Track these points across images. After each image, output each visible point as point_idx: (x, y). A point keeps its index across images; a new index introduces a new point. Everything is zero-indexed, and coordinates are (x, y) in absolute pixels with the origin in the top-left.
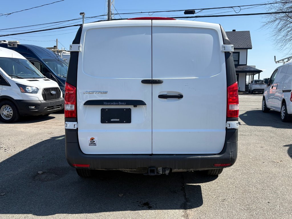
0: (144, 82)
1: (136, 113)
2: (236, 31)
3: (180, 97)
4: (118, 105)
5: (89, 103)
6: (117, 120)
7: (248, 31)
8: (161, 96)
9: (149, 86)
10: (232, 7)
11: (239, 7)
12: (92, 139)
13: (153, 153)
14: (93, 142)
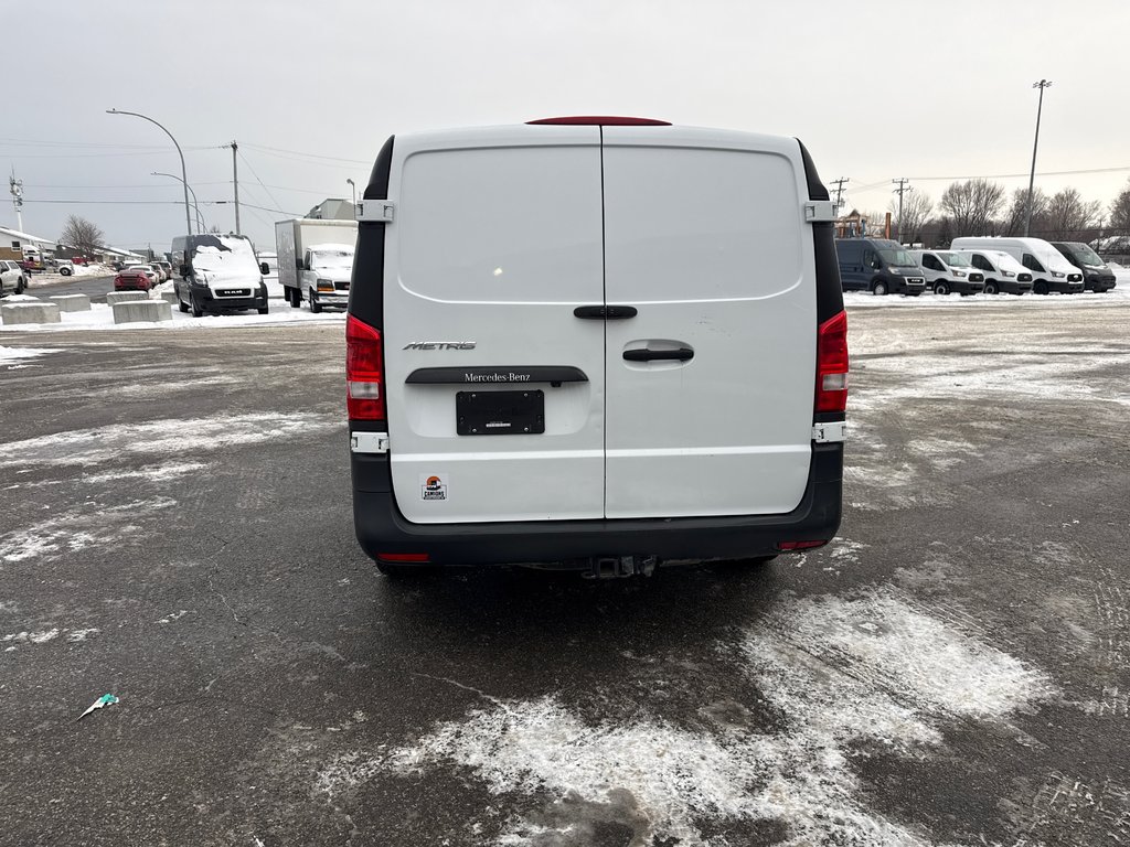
0: (583, 313)
3: (684, 355)
5: (419, 378)
6: (506, 425)
9: (597, 325)
12: (433, 481)
13: (608, 516)
14: (436, 489)
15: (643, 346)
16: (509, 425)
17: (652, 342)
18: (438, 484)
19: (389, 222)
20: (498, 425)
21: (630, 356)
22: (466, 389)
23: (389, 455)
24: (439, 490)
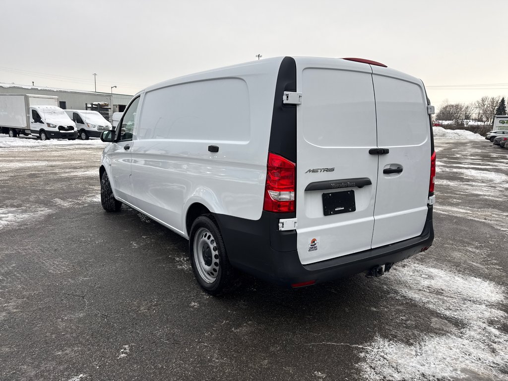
15: (388, 167)
16: (343, 208)
17: (392, 165)
18: (316, 242)
19: (298, 105)
20: (339, 209)
21: (387, 172)
22: (326, 192)
23: (295, 230)
24: (315, 246)
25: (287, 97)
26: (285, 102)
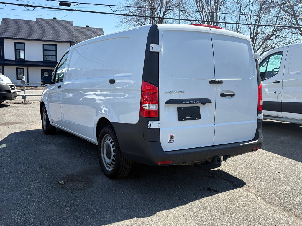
0: (211, 82)
1: (204, 110)
2: (89, 27)
3: (233, 95)
4: (194, 103)
5: (169, 102)
6: (191, 117)
7: (101, 29)
8: (222, 95)
9: (213, 85)
10: (109, 5)
11: (115, 6)
12: (172, 136)
13: (215, 145)
14: (172, 139)
15: (223, 92)
19: (160, 52)
20: (189, 117)
22: (180, 106)
23: (159, 128)
24: (173, 139)
25: (153, 48)
26: (151, 51)
